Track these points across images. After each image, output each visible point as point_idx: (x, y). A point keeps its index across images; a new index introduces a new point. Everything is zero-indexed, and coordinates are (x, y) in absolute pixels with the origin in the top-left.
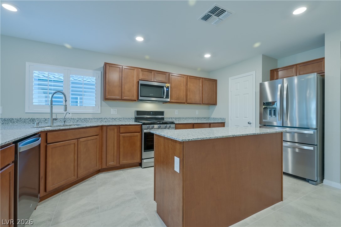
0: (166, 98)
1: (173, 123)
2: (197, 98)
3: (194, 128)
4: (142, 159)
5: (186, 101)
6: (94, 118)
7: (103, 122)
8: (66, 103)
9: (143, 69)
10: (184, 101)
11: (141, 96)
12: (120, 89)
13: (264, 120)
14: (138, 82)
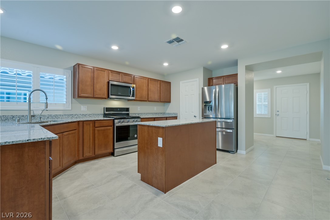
0: (132, 97)
1: (138, 117)
2: (156, 97)
3: (155, 121)
4: (114, 149)
5: (147, 100)
6: (65, 115)
7: (74, 118)
8: (47, 100)
9: (112, 71)
10: (146, 99)
11: (111, 95)
12: (92, 88)
13: (204, 114)
14: (108, 82)
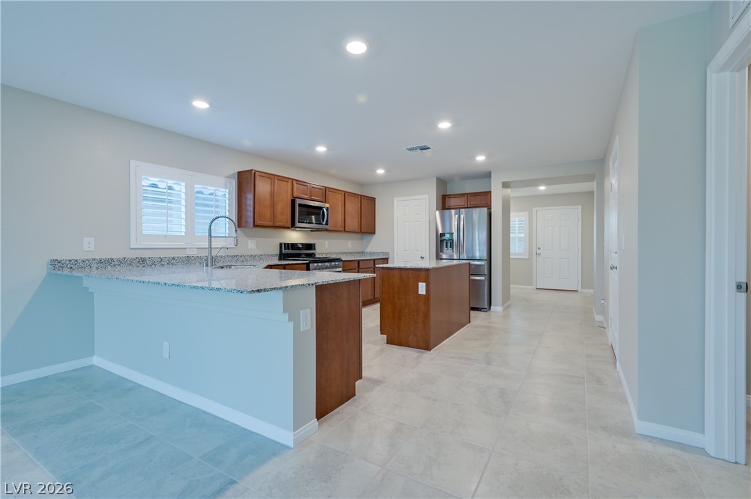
0: (325, 224)
1: (339, 260)
2: (356, 224)
10: (343, 229)
11: (299, 222)
12: (272, 210)
13: (440, 253)
14: (293, 202)
